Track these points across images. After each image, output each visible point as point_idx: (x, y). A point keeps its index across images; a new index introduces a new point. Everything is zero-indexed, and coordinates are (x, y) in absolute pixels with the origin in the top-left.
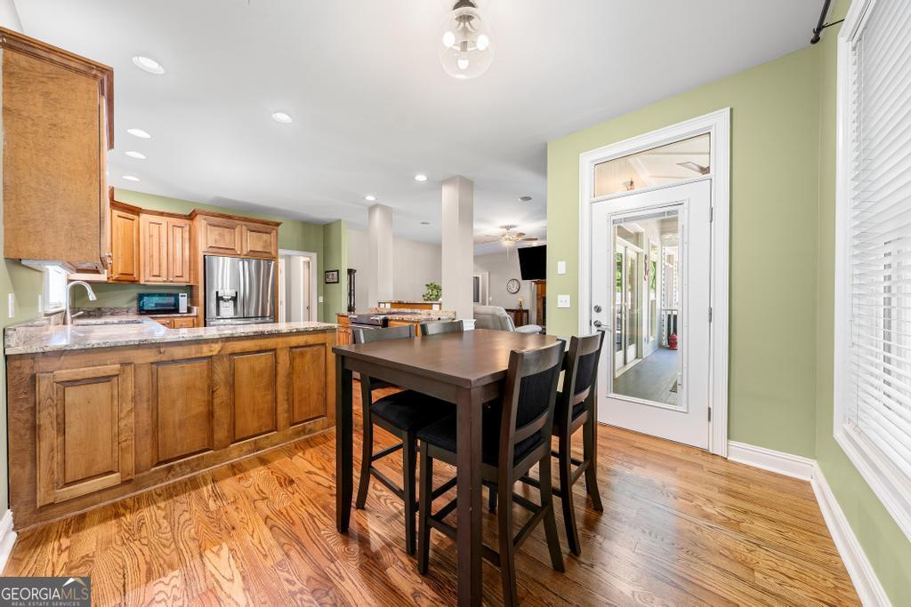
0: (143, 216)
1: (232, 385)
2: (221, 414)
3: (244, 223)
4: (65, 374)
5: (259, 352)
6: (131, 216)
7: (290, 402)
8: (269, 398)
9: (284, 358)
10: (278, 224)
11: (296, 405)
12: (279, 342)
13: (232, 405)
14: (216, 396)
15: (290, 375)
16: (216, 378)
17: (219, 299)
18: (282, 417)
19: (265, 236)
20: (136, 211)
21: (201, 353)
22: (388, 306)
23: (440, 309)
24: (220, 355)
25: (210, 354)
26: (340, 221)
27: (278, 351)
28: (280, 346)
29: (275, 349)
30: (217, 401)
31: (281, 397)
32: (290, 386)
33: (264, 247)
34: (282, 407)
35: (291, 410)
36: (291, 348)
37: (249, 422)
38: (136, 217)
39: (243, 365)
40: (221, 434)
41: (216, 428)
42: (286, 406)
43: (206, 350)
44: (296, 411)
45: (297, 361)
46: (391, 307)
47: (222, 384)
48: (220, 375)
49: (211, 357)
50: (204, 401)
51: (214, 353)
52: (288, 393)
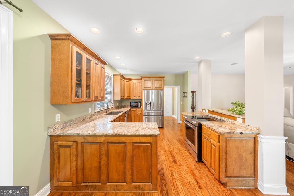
0: (133, 81)
1: (108, 156)
2: (103, 168)
3: (154, 78)
4: (60, 143)
5: (119, 143)
6: (129, 81)
7: (133, 171)
8: (123, 166)
9: (130, 148)
10: (164, 77)
11: (135, 173)
12: (127, 140)
13: (108, 165)
14: (102, 160)
15: (133, 156)
16: (102, 152)
17: (146, 104)
18: (129, 178)
19: (160, 82)
20: (131, 80)
21: (97, 141)
22: (207, 112)
23: (244, 122)
24: (103, 143)
25: (100, 142)
26: (188, 72)
27: (127, 144)
28: (128, 141)
29: (126, 143)
30: (102, 163)
31: (128, 167)
32: (132, 163)
33: (159, 86)
34: (129, 172)
35: (132, 174)
36: (133, 143)
37: (114, 176)
38: (130, 81)
39: (112, 148)
40: (103, 178)
41: (102, 174)
42: (131, 172)
43: (99, 140)
44: (135, 176)
45: (136, 150)
46: (209, 113)
47: (104, 155)
48: (103, 152)
49: (100, 143)
50: (98, 161)
51: (102, 141)
52: (131, 166)
